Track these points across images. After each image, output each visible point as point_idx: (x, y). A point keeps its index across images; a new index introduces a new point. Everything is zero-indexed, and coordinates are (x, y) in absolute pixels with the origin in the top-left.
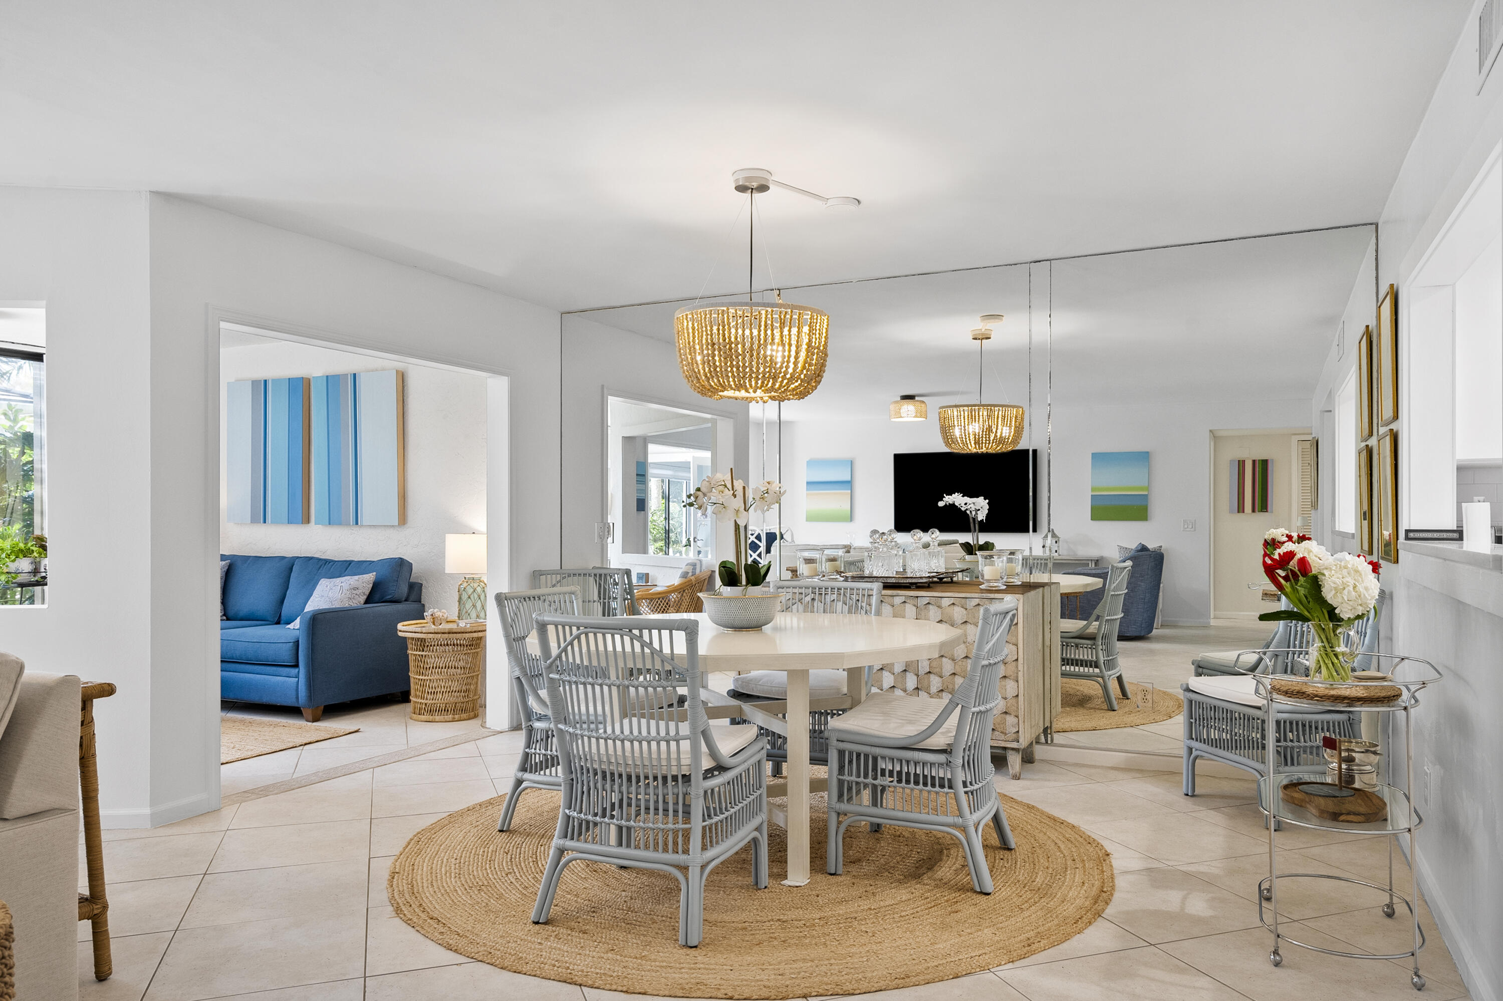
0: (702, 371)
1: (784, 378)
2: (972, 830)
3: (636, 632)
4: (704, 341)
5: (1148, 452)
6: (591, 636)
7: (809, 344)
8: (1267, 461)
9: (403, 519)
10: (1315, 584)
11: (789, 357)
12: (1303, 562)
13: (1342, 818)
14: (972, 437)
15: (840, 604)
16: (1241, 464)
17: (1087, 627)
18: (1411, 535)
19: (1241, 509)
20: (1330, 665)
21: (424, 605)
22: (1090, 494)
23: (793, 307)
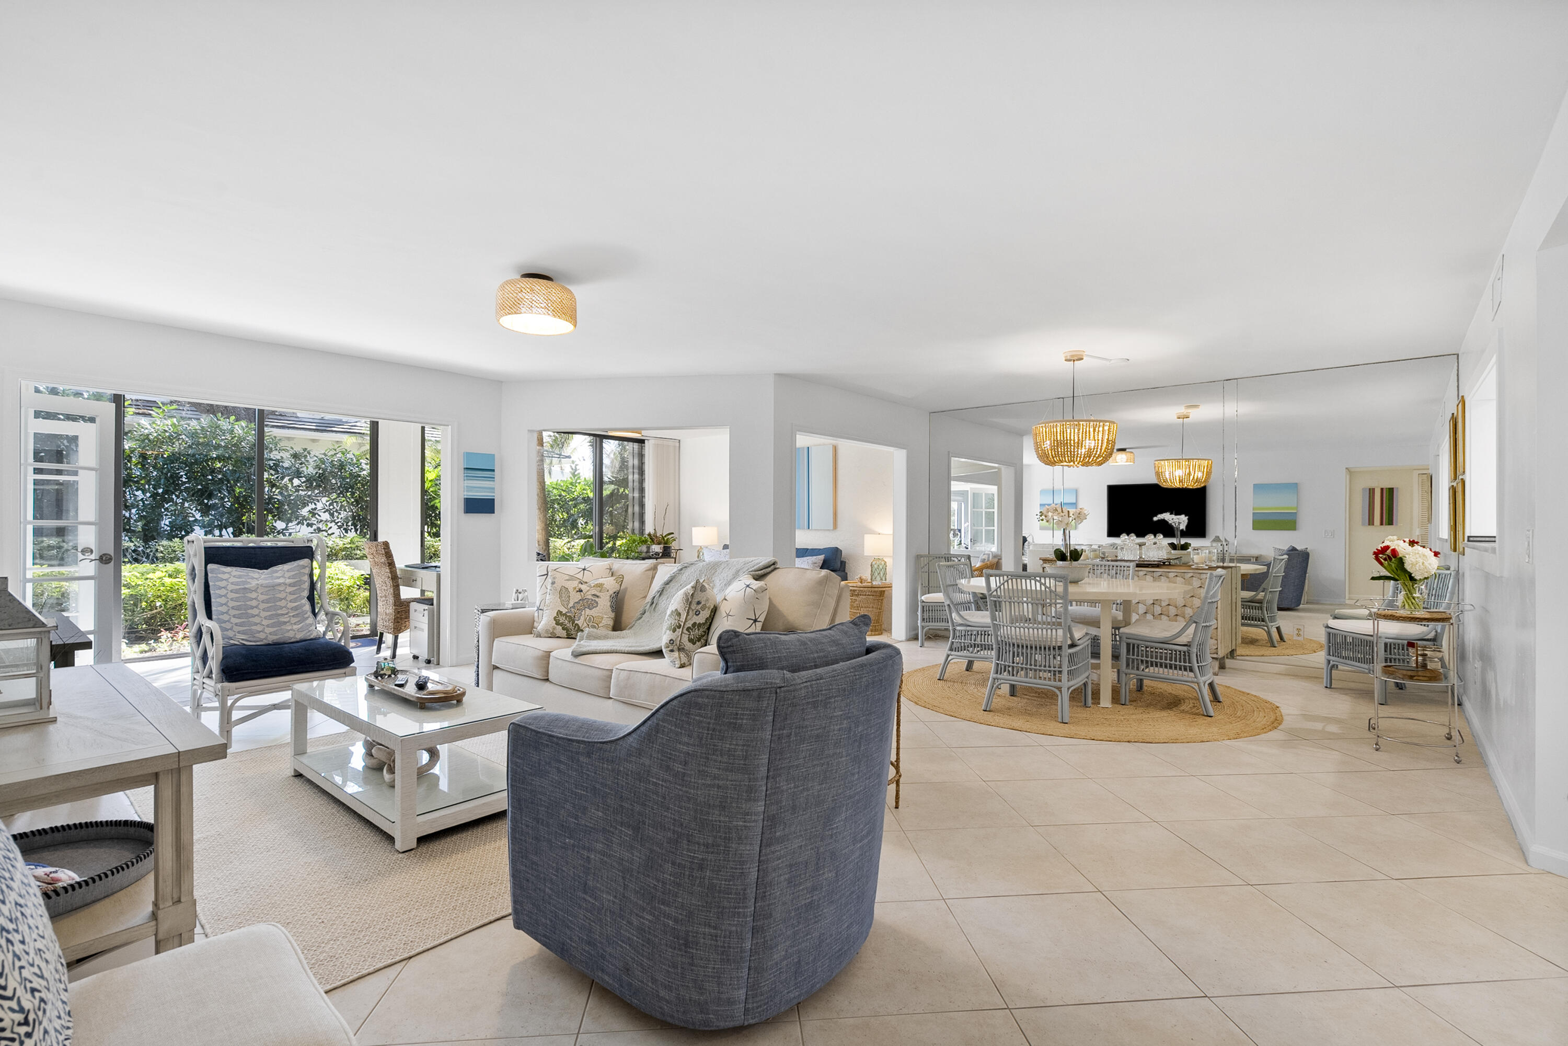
0: (1050, 454)
1: (1094, 456)
2: (1202, 685)
3: (1038, 579)
4: (1052, 439)
5: (1297, 483)
6: (1014, 580)
7: (1108, 439)
8: (1393, 489)
9: (835, 526)
10: (1401, 562)
11: (1098, 446)
12: (1394, 551)
13: (1415, 678)
14: (1178, 479)
15: (1106, 575)
16: (1372, 491)
17: (1256, 595)
18: (1471, 539)
19: (1371, 522)
20: (1410, 603)
21: (847, 573)
22: (1252, 512)
23: (1100, 421)
